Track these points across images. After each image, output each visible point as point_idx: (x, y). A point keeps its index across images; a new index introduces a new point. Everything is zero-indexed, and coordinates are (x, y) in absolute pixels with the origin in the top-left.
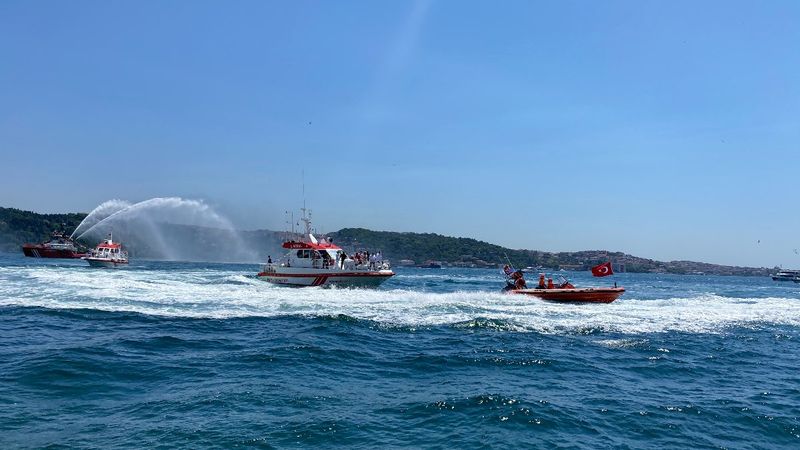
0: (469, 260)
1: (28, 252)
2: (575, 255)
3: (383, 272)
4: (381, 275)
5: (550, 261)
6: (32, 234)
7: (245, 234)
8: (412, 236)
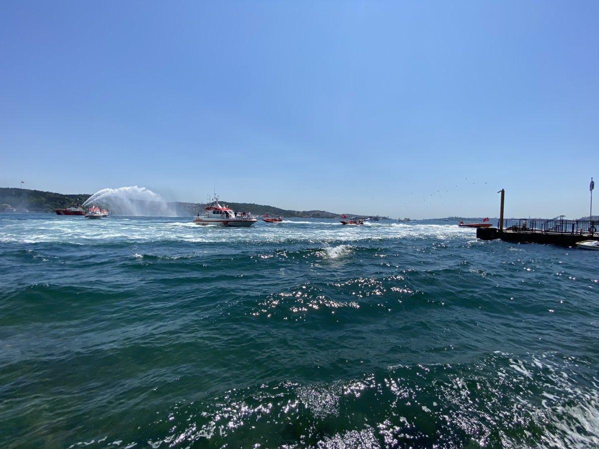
1: (59, 213)
4: (253, 221)
6: (59, 204)
7: (168, 204)
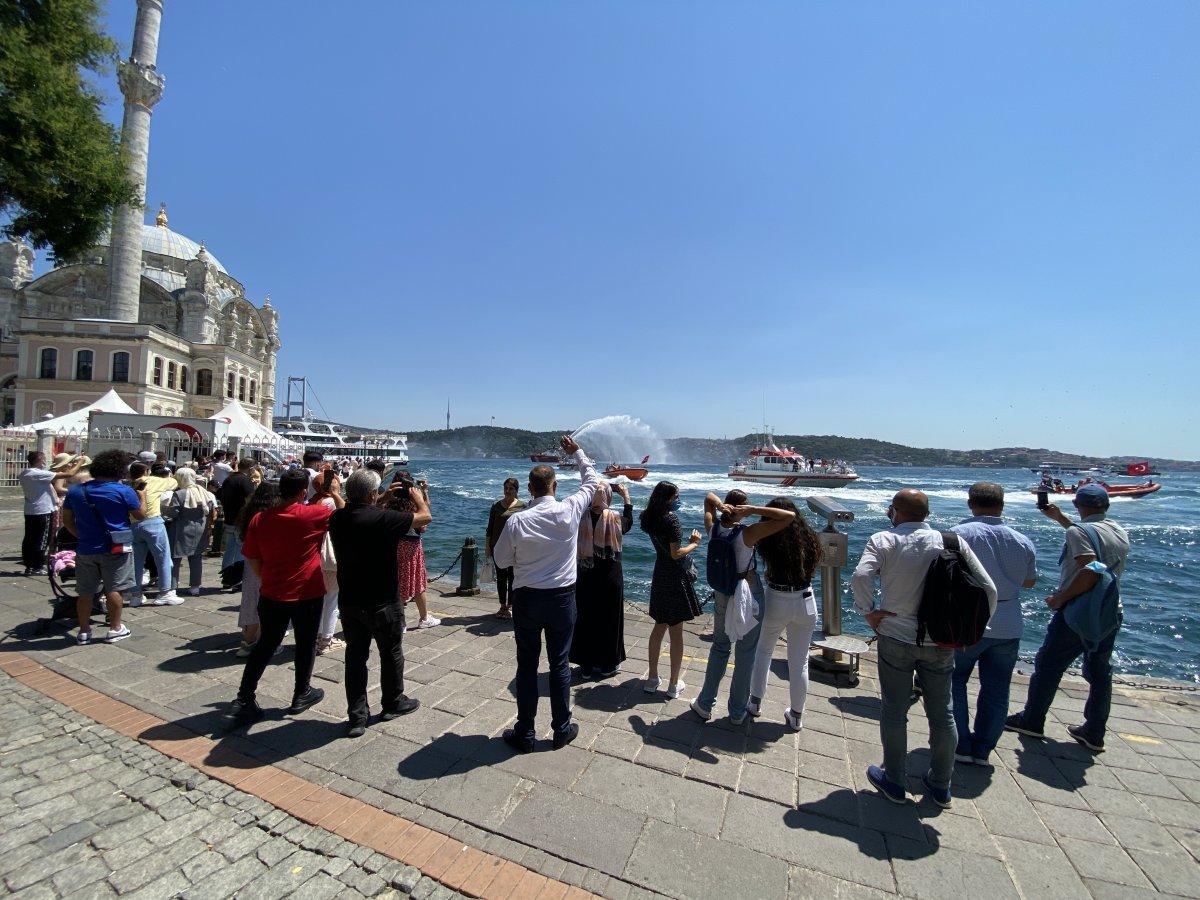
0: (871, 458)
2: (989, 453)
3: (850, 475)
4: (850, 478)
5: (959, 459)
8: (812, 438)
